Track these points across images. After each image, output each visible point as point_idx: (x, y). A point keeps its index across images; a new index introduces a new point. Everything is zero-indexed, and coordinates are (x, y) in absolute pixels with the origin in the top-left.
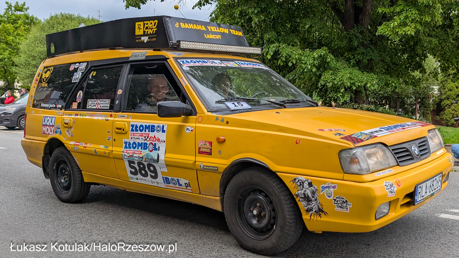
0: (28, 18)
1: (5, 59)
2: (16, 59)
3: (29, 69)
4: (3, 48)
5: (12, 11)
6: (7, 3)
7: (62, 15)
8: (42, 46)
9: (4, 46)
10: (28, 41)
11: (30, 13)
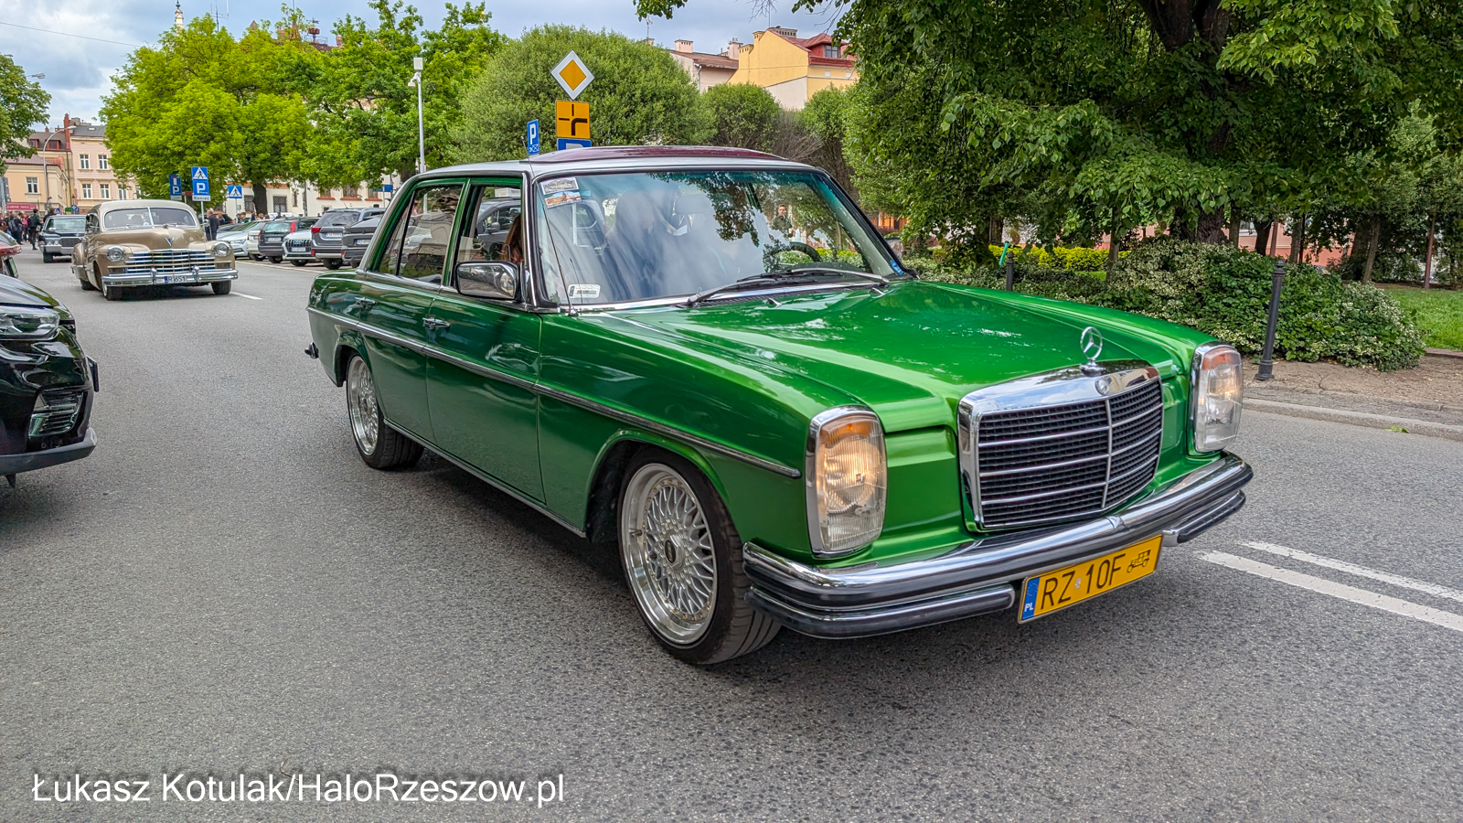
0: (486, 39)
1: (439, 128)
2: (454, 131)
3: (478, 151)
4: (437, 106)
5: (457, 23)
6: (449, 6)
7: (548, 31)
8: (504, 101)
9: (439, 101)
10: (477, 89)
11: (493, 26)
